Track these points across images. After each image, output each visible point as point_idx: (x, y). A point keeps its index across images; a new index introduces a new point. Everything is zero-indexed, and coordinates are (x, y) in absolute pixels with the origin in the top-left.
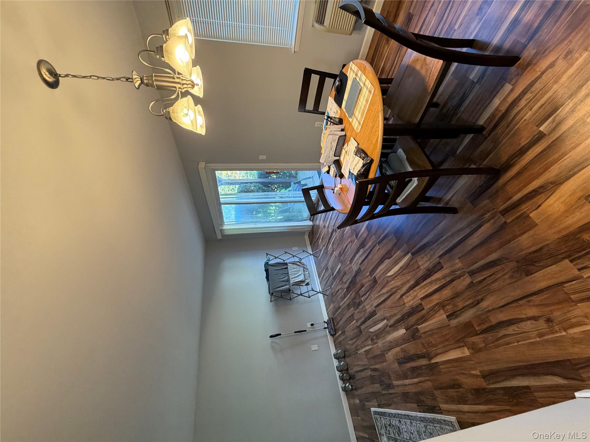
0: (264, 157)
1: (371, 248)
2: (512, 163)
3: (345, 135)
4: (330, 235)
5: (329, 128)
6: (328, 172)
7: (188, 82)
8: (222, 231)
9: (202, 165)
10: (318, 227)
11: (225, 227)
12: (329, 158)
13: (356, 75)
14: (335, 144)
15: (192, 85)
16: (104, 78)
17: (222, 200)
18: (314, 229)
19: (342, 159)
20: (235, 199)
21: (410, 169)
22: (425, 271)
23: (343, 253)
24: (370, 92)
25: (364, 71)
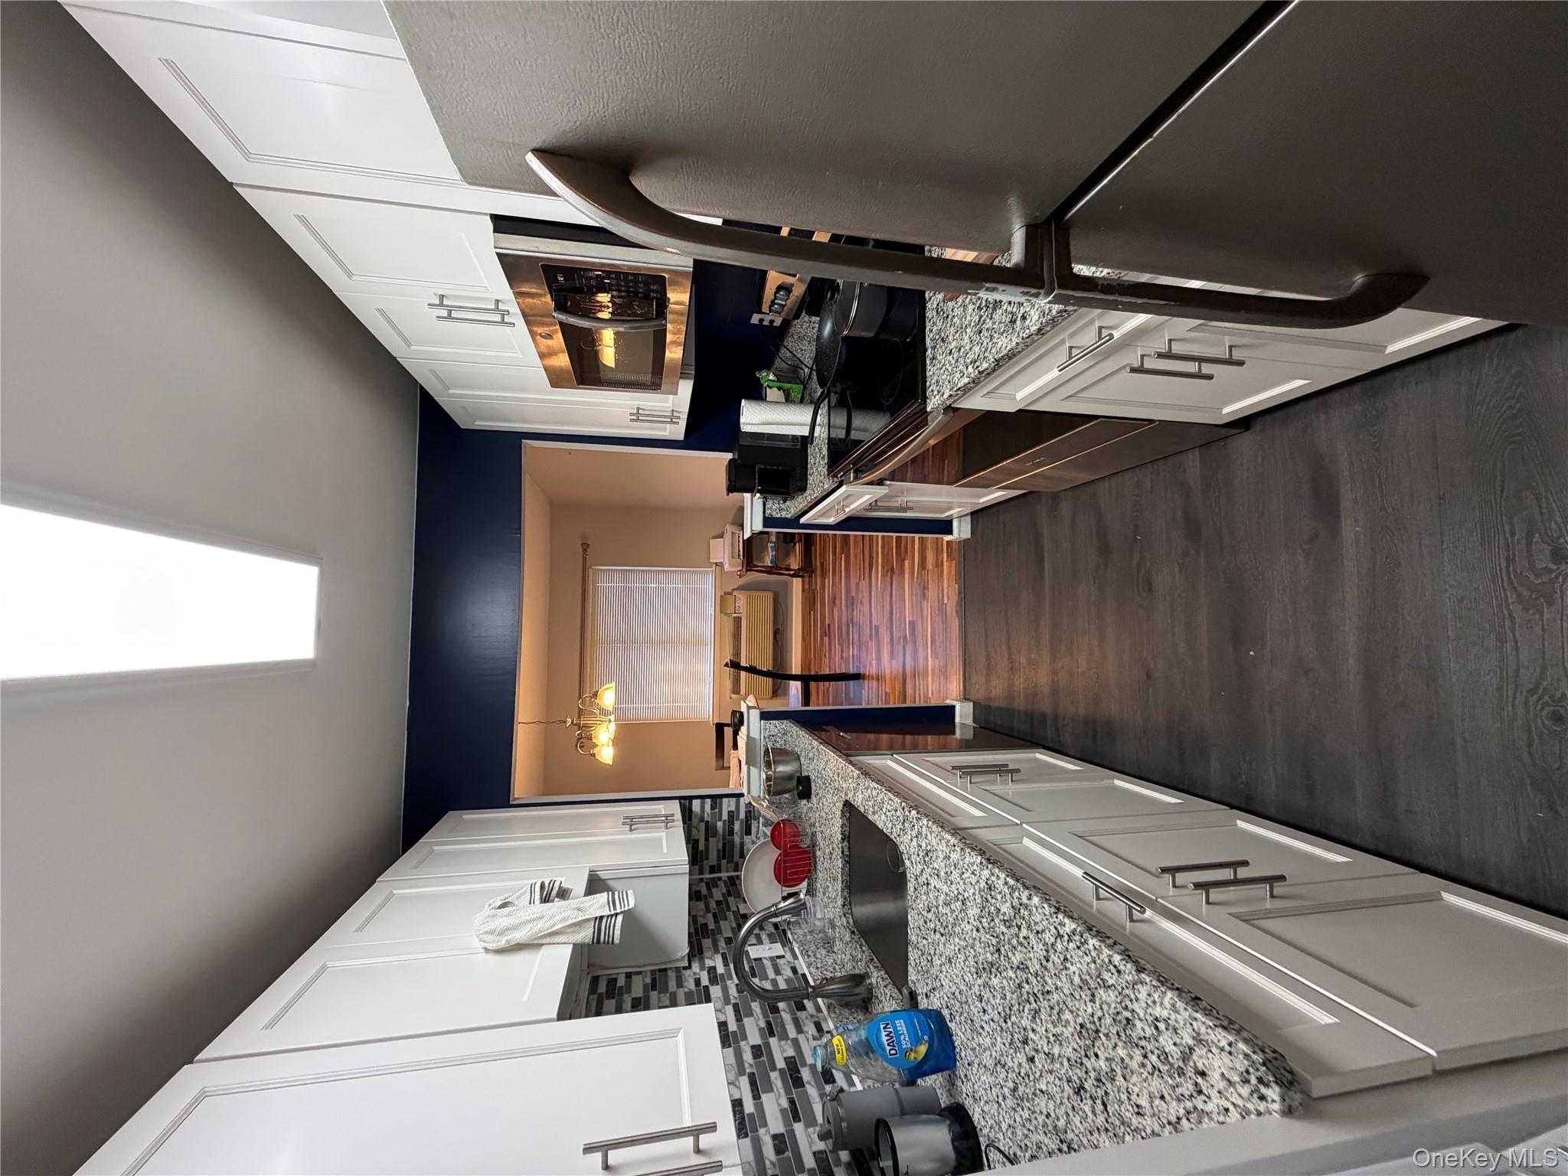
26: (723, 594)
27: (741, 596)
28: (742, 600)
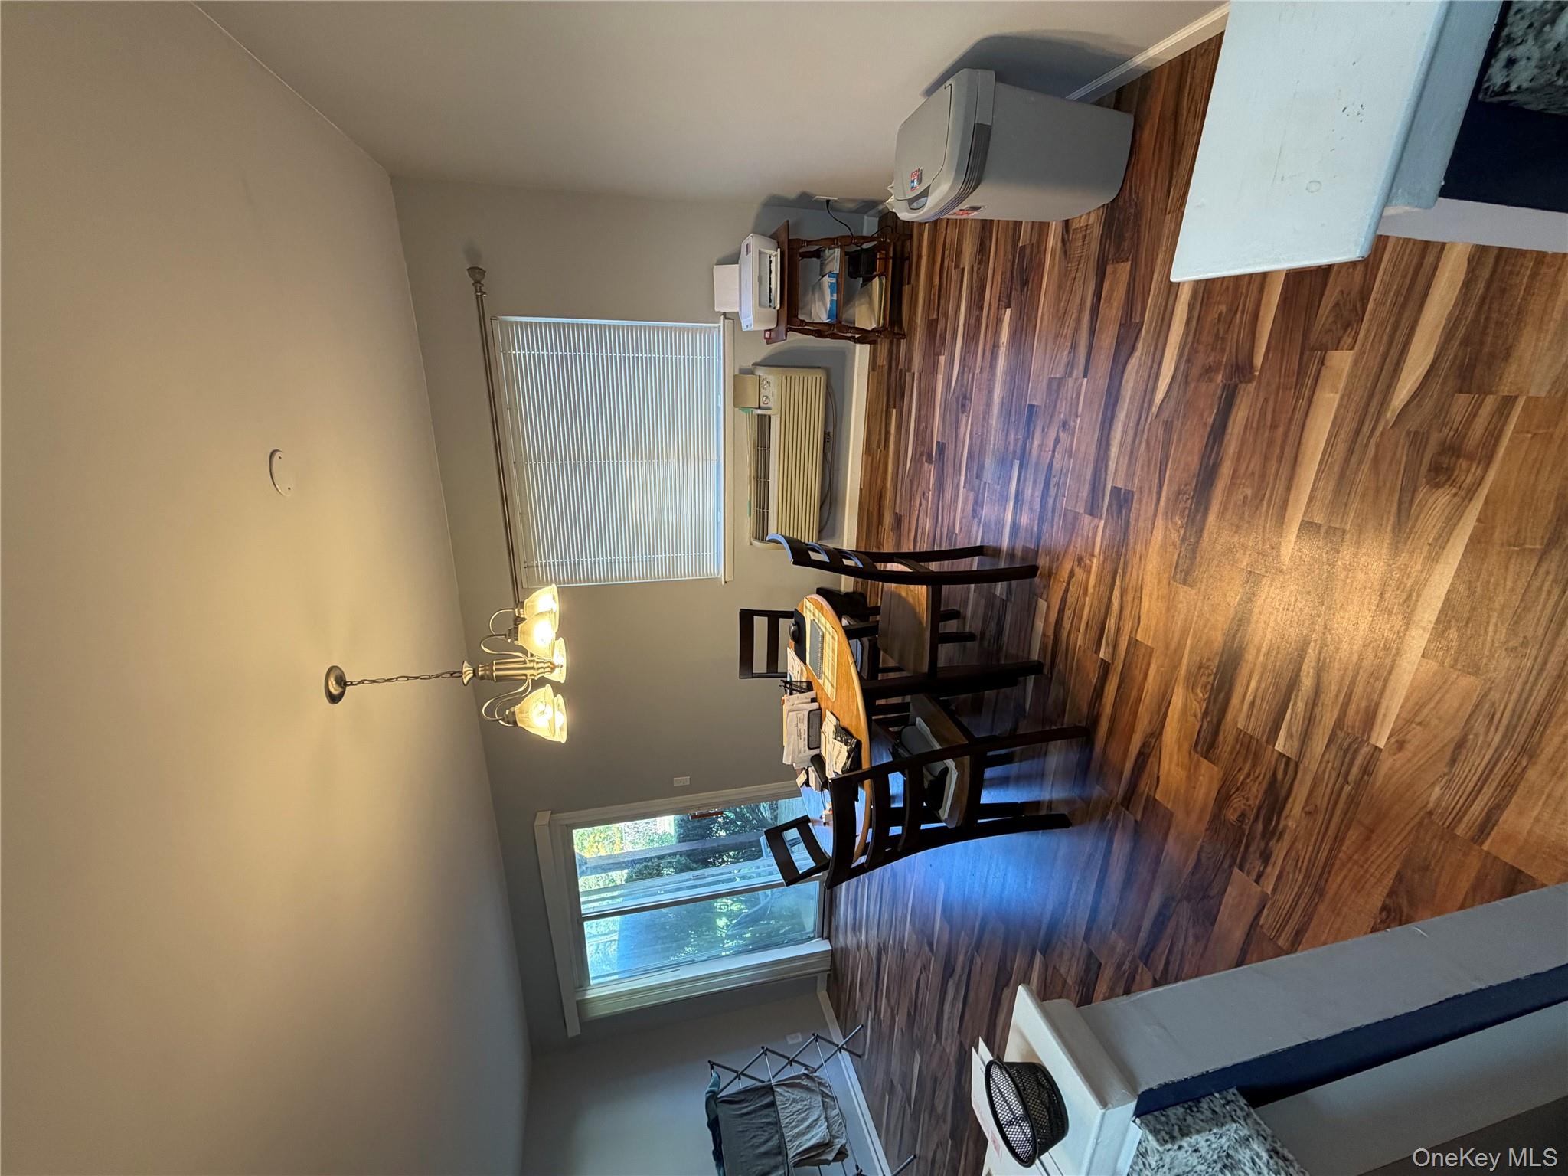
0: (685, 780)
1: (966, 971)
2: (1095, 713)
3: (820, 709)
4: (875, 967)
5: (788, 700)
6: (807, 783)
7: (546, 665)
8: (582, 1005)
9: (543, 819)
10: (845, 950)
11: (592, 994)
12: (800, 752)
13: (814, 615)
14: (804, 727)
15: (552, 669)
16: (417, 678)
17: (585, 909)
18: (838, 963)
19: (823, 752)
20: (622, 899)
21: (938, 747)
22: (1077, 988)
23: (915, 1012)
24: (833, 638)
25: (821, 609)
26: (737, 373)
27: (771, 378)
28: (772, 383)
